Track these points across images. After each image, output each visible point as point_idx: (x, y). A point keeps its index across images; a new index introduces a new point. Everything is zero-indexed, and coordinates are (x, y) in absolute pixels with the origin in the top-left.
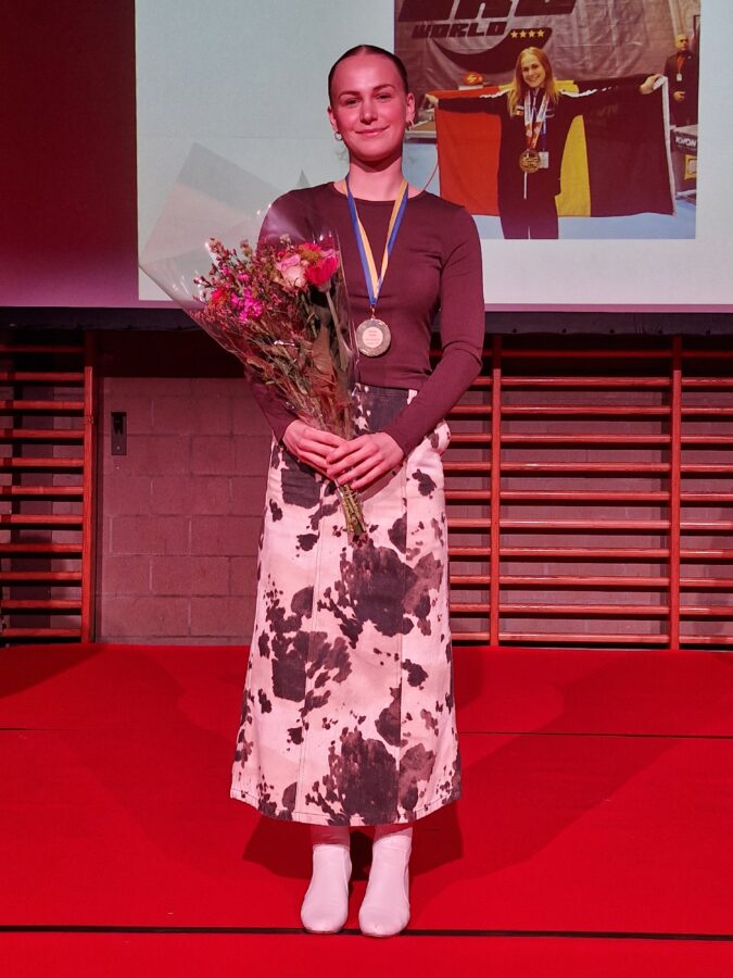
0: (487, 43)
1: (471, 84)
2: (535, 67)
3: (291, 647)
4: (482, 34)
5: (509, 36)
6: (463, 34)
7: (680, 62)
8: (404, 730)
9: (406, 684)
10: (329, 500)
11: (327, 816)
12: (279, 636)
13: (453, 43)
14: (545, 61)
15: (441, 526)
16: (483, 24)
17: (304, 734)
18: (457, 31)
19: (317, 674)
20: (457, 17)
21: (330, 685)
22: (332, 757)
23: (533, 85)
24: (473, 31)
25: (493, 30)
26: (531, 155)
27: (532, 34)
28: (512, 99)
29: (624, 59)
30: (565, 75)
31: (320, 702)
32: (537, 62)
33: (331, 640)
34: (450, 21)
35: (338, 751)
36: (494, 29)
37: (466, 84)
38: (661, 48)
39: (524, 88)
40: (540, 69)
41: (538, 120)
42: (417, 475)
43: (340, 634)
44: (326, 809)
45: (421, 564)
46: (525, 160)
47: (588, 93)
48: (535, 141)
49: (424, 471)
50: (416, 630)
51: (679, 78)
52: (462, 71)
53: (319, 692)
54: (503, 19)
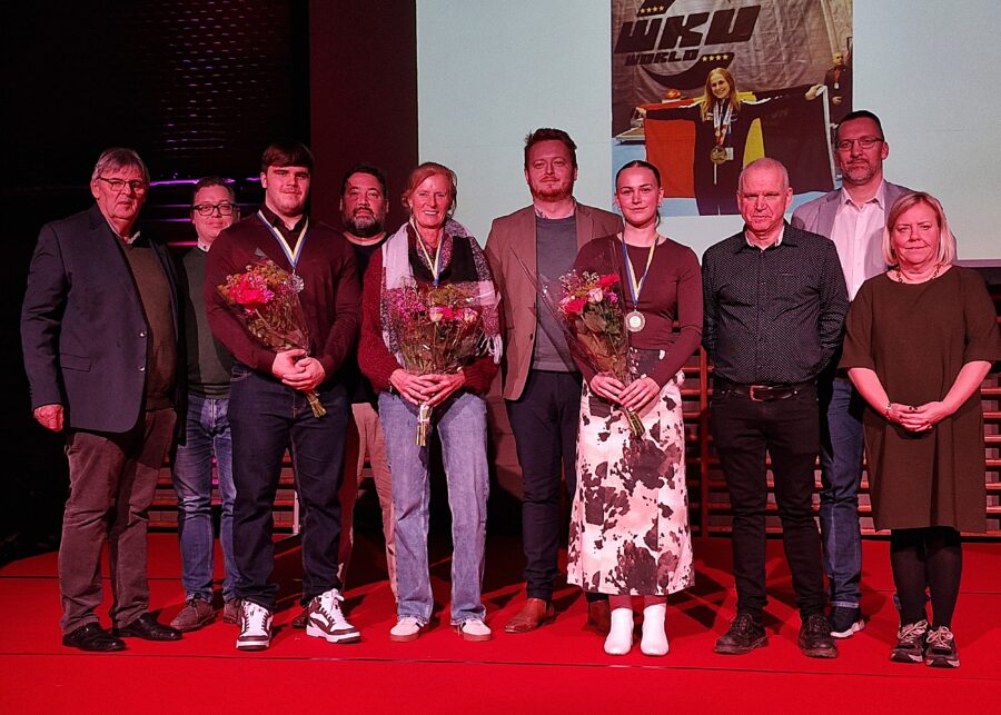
0: (683, 66)
1: (671, 98)
2: (721, 83)
3: (595, 495)
4: (679, 60)
5: (701, 59)
6: (665, 61)
7: (837, 74)
8: (660, 542)
9: (660, 516)
10: (616, 413)
11: (618, 589)
12: (589, 489)
13: (657, 67)
14: (729, 78)
15: (680, 428)
16: (680, 52)
17: (604, 543)
18: (660, 58)
19: (610, 510)
20: (660, 48)
21: (617, 516)
22: (619, 556)
23: (720, 97)
24: (673, 58)
25: (687, 56)
26: (720, 151)
27: (718, 58)
28: (704, 109)
29: (793, 73)
30: (745, 88)
31: (612, 525)
32: (723, 79)
33: (618, 491)
34: (654, 52)
35: (622, 553)
36: (689, 56)
37: (667, 98)
38: (821, 64)
39: (713, 99)
40: (726, 85)
41: (725, 123)
42: (666, 399)
43: (623, 488)
44: (617, 585)
45: (668, 449)
46: (715, 154)
47: (764, 101)
48: (722, 139)
49: (669, 396)
50: (666, 486)
51: (837, 86)
52: (664, 89)
53: (611, 520)
54: (696, 48)
